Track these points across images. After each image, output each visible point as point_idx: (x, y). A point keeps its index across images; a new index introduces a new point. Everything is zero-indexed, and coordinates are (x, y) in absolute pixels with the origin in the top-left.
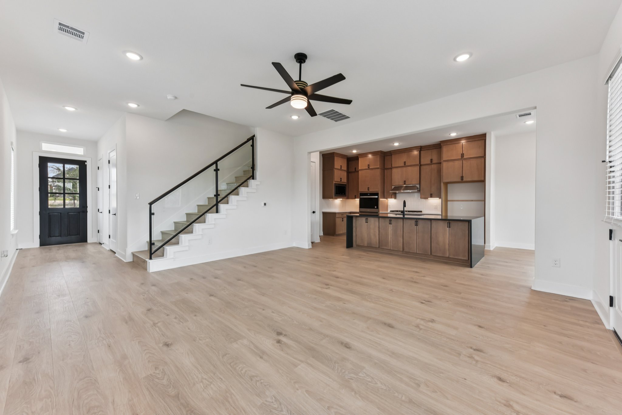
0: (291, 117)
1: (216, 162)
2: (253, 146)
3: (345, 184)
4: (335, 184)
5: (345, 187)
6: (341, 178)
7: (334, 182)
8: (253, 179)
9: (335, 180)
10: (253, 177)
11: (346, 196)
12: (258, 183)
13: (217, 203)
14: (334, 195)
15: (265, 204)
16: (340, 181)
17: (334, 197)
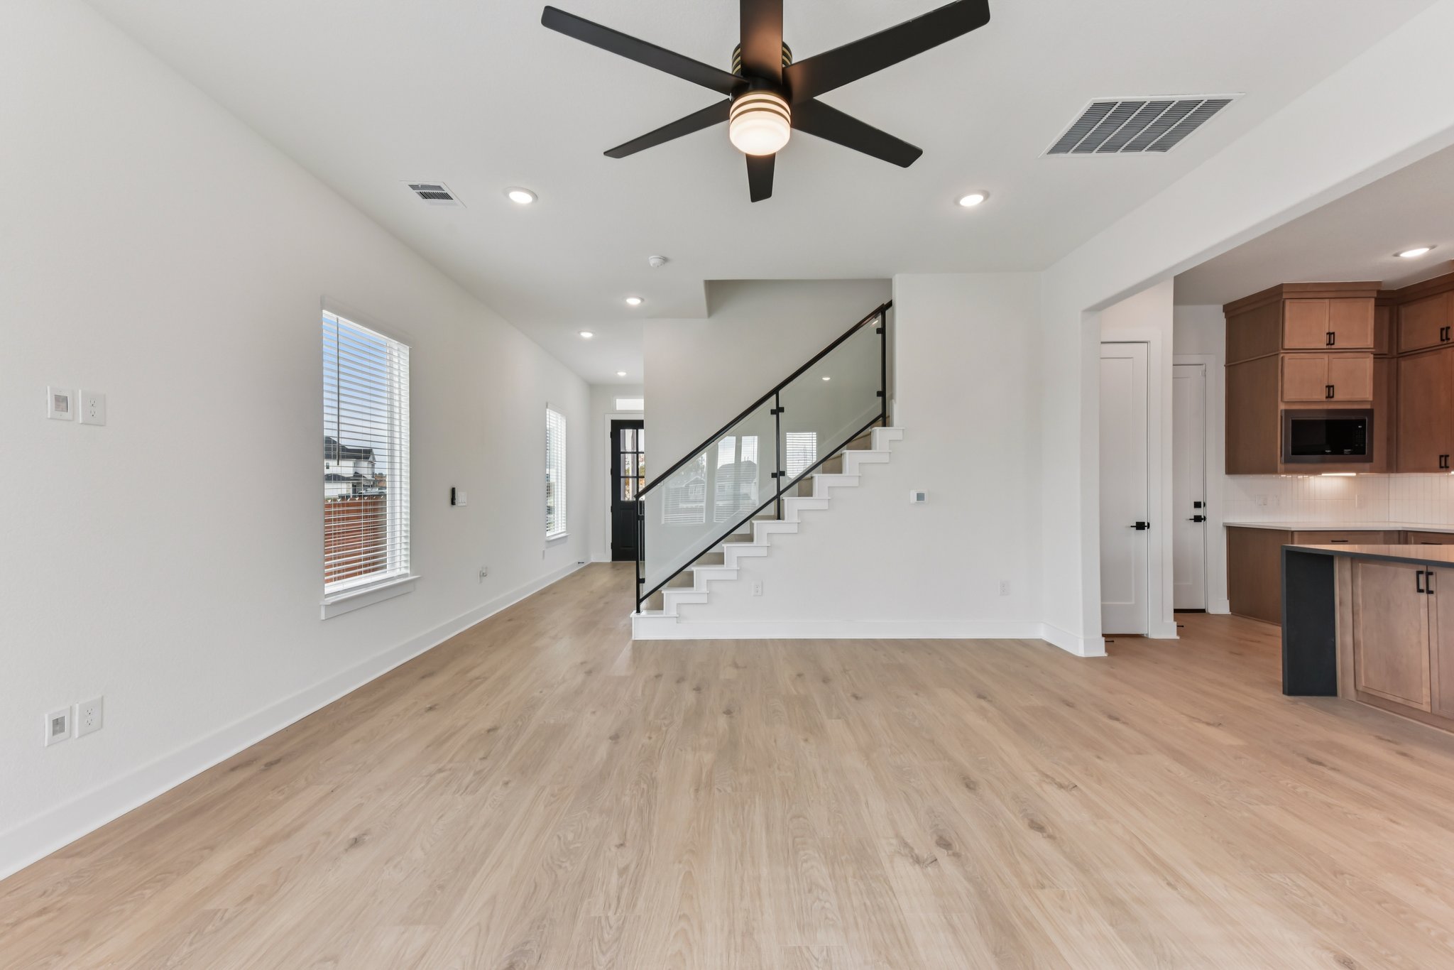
0: (957, 202)
1: (776, 391)
2: (882, 331)
3: (1368, 407)
4: (1286, 411)
5: (1363, 422)
6: (1330, 387)
7: (1282, 407)
8: (884, 425)
9: (1286, 398)
10: (884, 419)
11: (1370, 460)
12: (899, 435)
13: (780, 493)
14: (1279, 459)
15: (920, 497)
16: (1323, 397)
17: (1280, 466)
